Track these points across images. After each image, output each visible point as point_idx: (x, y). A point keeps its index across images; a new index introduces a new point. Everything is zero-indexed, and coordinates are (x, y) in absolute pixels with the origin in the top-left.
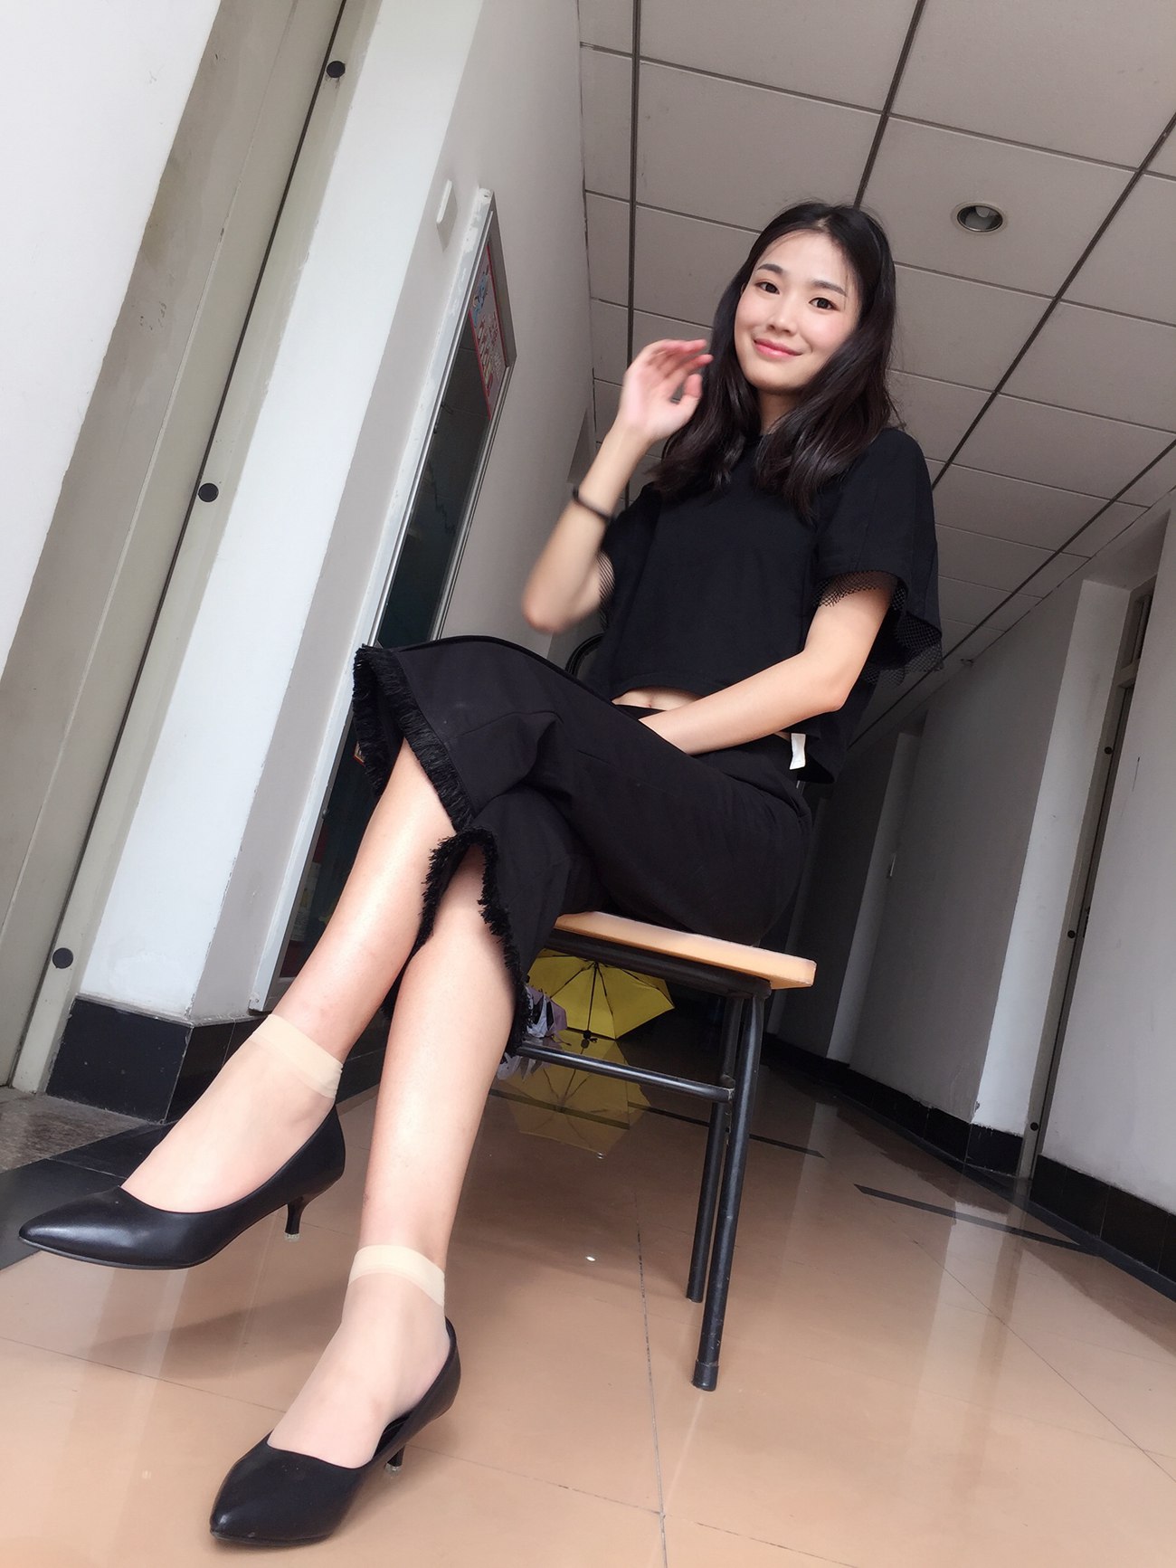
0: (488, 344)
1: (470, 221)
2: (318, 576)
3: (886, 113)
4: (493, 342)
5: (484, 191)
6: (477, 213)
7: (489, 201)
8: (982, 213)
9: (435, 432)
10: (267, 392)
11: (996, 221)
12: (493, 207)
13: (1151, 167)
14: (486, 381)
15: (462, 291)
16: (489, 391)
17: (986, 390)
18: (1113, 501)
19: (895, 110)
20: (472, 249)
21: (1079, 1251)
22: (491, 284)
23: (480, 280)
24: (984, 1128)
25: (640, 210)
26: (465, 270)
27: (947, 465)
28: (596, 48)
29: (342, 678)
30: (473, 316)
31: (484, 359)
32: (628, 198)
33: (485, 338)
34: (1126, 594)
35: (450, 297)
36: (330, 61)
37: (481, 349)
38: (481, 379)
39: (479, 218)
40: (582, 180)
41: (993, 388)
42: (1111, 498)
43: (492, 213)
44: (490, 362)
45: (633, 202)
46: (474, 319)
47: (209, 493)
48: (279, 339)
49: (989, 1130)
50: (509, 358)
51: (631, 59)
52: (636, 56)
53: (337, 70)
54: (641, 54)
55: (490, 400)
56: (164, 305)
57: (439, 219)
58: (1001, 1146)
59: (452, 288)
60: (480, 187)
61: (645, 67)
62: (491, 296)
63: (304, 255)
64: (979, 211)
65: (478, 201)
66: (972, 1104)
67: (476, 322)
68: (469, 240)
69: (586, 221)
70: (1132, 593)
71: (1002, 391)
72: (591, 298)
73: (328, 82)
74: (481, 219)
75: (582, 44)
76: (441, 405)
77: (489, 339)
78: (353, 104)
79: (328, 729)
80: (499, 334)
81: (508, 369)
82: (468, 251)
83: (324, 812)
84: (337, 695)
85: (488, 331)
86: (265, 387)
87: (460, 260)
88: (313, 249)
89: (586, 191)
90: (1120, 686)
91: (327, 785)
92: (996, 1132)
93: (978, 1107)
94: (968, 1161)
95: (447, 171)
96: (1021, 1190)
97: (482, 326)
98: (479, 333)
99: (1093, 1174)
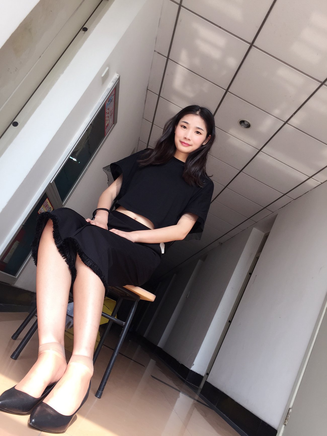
0: (109, 115)
1: (112, 81)
2: (40, 155)
3: (227, 91)
4: (111, 115)
5: (118, 75)
6: (114, 79)
7: (118, 77)
8: (246, 123)
9: (87, 131)
10: (41, 104)
11: (248, 126)
12: (119, 79)
13: (289, 122)
14: (106, 125)
15: (104, 97)
16: (106, 128)
17: (238, 170)
18: (265, 208)
19: (229, 90)
20: (110, 87)
21: (208, 407)
22: (114, 98)
23: (111, 96)
24: (194, 371)
25: (160, 98)
26: (107, 92)
27: (225, 188)
28: (158, 53)
29: (40, 188)
30: (106, 105)
31: (107, 119)
32: (158, 94)
33: (108, 113)
34: (263, 234)
35: (101, 98)
36: (84, 27)
37: (107, 115)
38: (104, 124)
39: (114, 81)
40: (147, 87)
41: (240, 170)
42: (265, 207)
43: (118, 80)
44: (109, 121)
45: (159, 96)
46: (106, 106)
47: (15, 124)
48: (49, 91)
49: (195, 372)
50: (115, 122)
51: (166, 58)
52: (168, 58)
53: (85, 29)
54: (169, 58)
55: (106, 130)
56: (16, 68)
57: (103, 76)
58: (197, 378)
59: (102, 96)
60: (117, 73)
61: (169, 61)
62: (113, 103)
63: (62, 72)
64: (245, 122)
65: (116, 76)
66: (192, 364)
67: (107, 107)
68: (110, 85)
69: (146, 97)
70: (265, 234)
71: (242, 171)
72: (143, 118)
73: (82, 32)
74: (115, 81)
75: (155, 51)
76: (90, 124)
77: (110, 114)
78: (87, 40)
79: (32, 201)
80: (113, 114)
81: (114, 125)
82: (109, 88)
83: (24, 224)
84: (38, 192)
85: (110, 112)
86: (41, 102)
87: (106, 89)
88: (66, 71)
89: (148, 89)
90: (256, 257)
91: (26, 216)
92: (197, 373)
93: (193, 365)
94: (187, 380)
95: (108, 64)
96: (199, 391)
97: (108, 109)
98: (107, 111)
99: (218, 388)
